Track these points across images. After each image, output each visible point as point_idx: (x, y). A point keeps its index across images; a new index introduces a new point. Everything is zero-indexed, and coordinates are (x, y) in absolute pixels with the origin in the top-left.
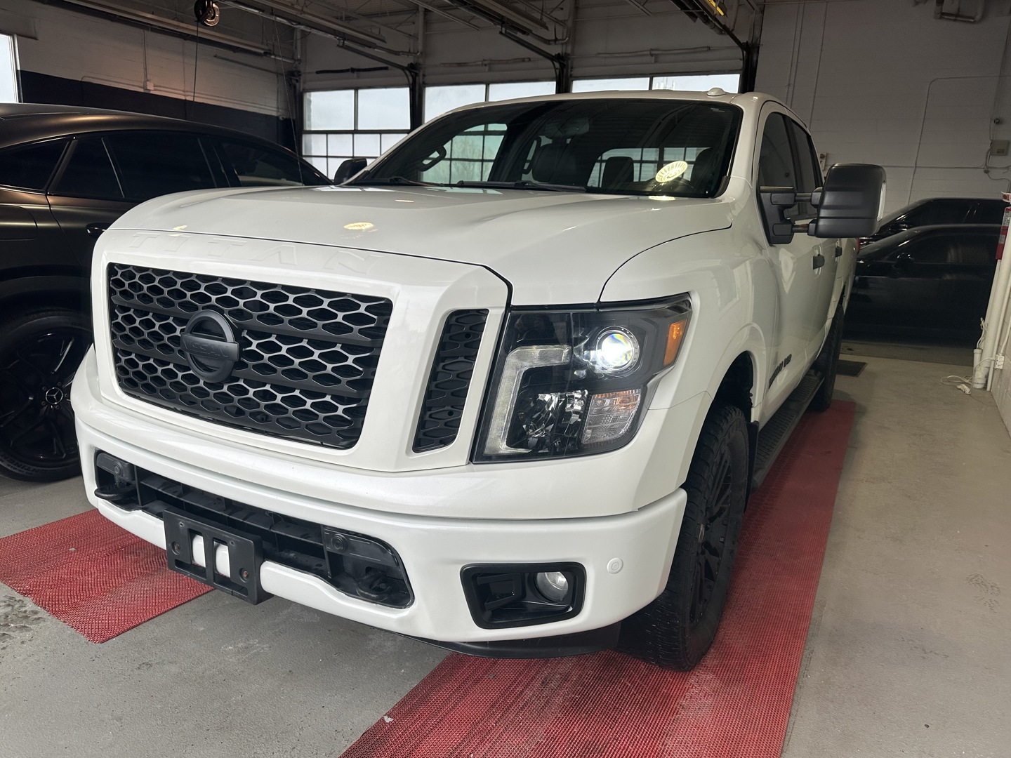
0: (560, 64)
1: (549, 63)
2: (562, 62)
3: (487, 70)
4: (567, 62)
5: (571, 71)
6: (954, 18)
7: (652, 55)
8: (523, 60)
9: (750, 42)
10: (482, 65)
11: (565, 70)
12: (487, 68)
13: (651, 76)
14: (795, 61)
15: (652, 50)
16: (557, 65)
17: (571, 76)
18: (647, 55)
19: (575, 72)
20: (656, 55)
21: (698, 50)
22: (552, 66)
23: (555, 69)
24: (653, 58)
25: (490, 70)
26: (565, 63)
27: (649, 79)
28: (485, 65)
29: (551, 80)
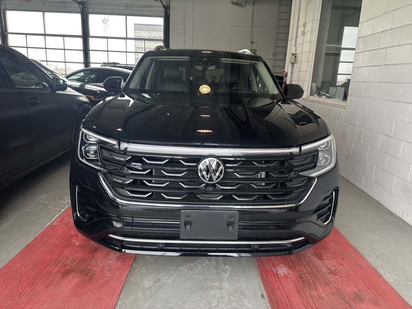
0: (82, 5)
1: (77, 4)
2: (83, 5)
3: (43, 5)
4: (85, 5)
5: (88, 10)
6: (236, 4)
7: (126, 6)
8: (62, 2)
9: (166, 5)
10: (40, 2)
11: (85, 9)
12: (42, 4)
13: (126, 15)
14: (184, 14)
15: (125, 4)
16: (81, 6)
17: (88, 12)
18: (124, 6)
19: (90, 10)
20: (127, 6)
21: (146, 6)
22: (79, 6)
23: (80, 8)
24: (126, 8)
25: (44, 5)
26: (84, 6)
27: (125, 17)
28: (41, 3)
29: (78, 13)
